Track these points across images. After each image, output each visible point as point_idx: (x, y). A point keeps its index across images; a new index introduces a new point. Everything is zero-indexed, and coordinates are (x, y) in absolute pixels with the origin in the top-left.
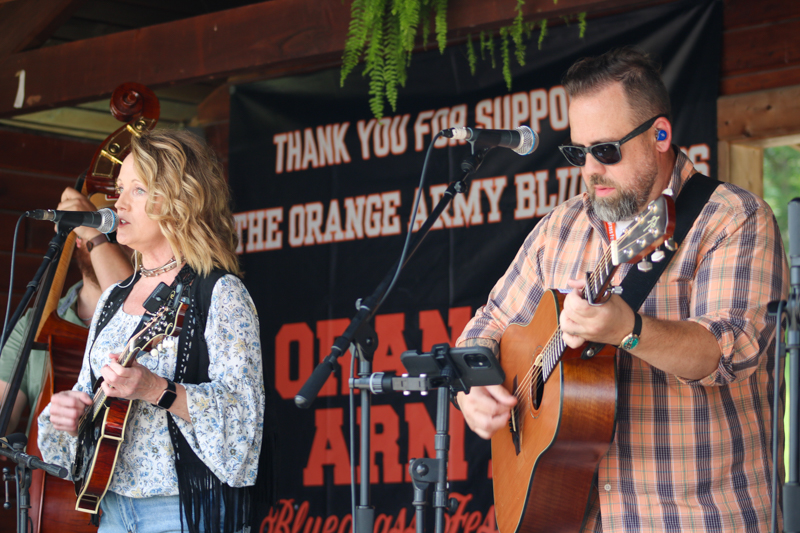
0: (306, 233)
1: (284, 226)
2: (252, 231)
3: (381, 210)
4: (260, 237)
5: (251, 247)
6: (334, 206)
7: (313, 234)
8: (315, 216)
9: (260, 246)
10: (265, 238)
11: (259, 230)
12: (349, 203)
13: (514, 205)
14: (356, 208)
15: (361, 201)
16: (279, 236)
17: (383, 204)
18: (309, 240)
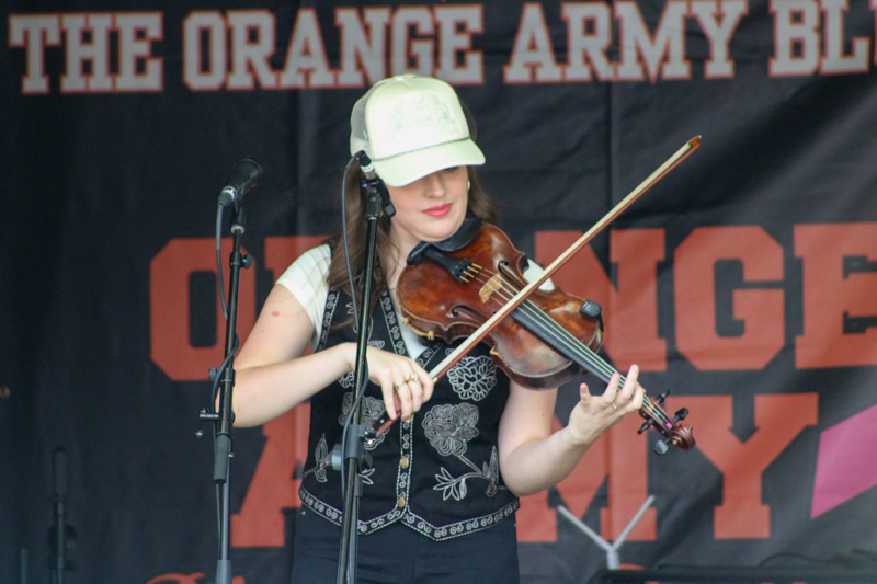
0: (229, 67)
1: (169, 49)
2: (75, 53)
3: (435, 37)
4: (100, 65)
5: (73, 82)
6: (307, 23)
7: (250, 68)
8: (253, 36)
9: (100, 82)
10: (114, 67)
11: (98, 51)
12: (346, 18)
13: (770, 51)
14: (367, 29)
15: (376, 17)
16: (155, 67)
17: (437, 27)
18: (240, 80)
